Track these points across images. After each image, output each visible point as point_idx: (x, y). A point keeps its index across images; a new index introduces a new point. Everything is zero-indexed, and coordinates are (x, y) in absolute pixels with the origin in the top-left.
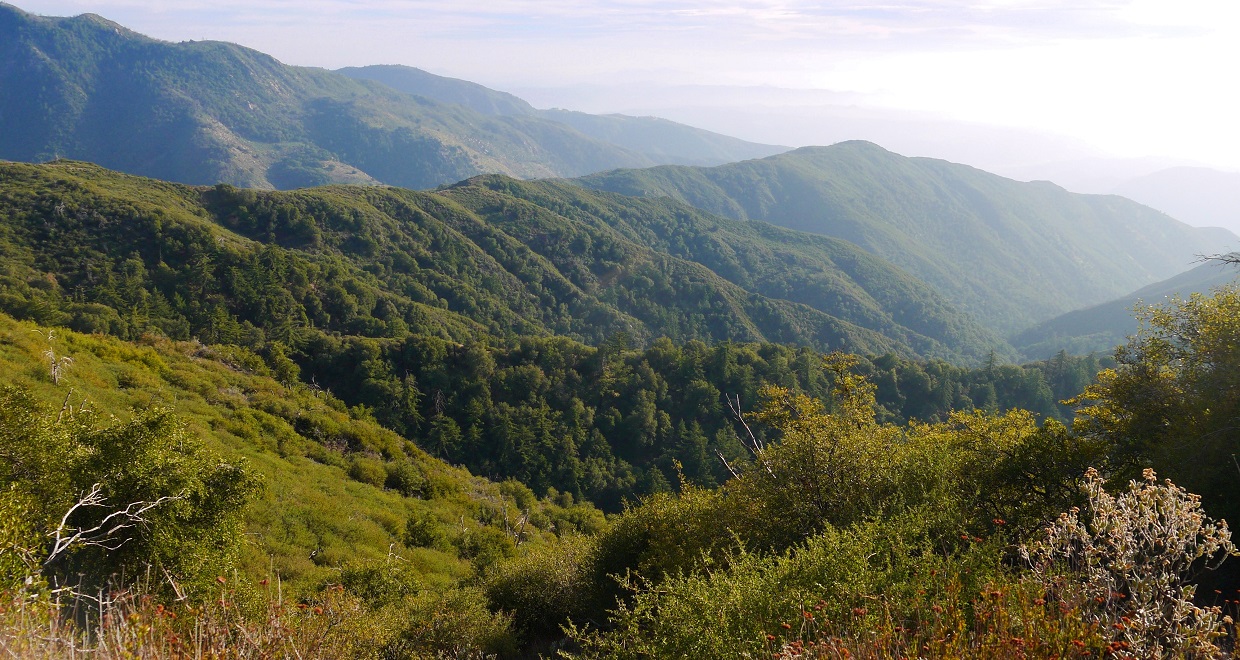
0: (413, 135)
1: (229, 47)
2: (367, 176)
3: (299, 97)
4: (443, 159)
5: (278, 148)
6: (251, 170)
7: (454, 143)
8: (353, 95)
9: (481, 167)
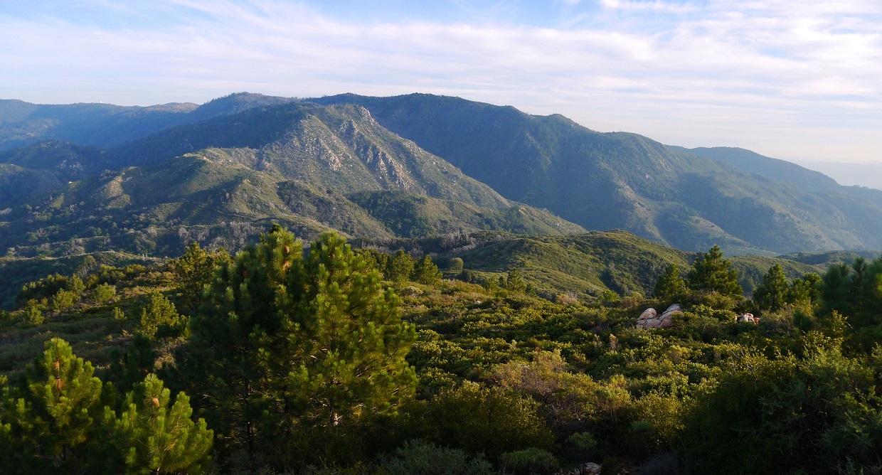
0: (755, 204)
1: (637, 137)
2: (720, 229)
3: (677, 172)
4: (775, 222)
5: (663, 205)
6: (647, 218)
7: (783, 211)
8: (713, 172)
9: (803, 230)
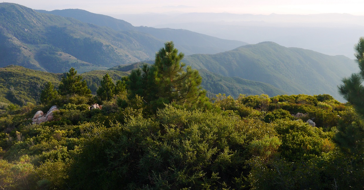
0: (91, 41)
1: (16, 6)
2: (74, 58)
3: (44, 26)
4: (104, 50)
5: (39, 47)
6: (30, 56)
7: (107, 44)
8: (65, 24)
9: (119, 53)
